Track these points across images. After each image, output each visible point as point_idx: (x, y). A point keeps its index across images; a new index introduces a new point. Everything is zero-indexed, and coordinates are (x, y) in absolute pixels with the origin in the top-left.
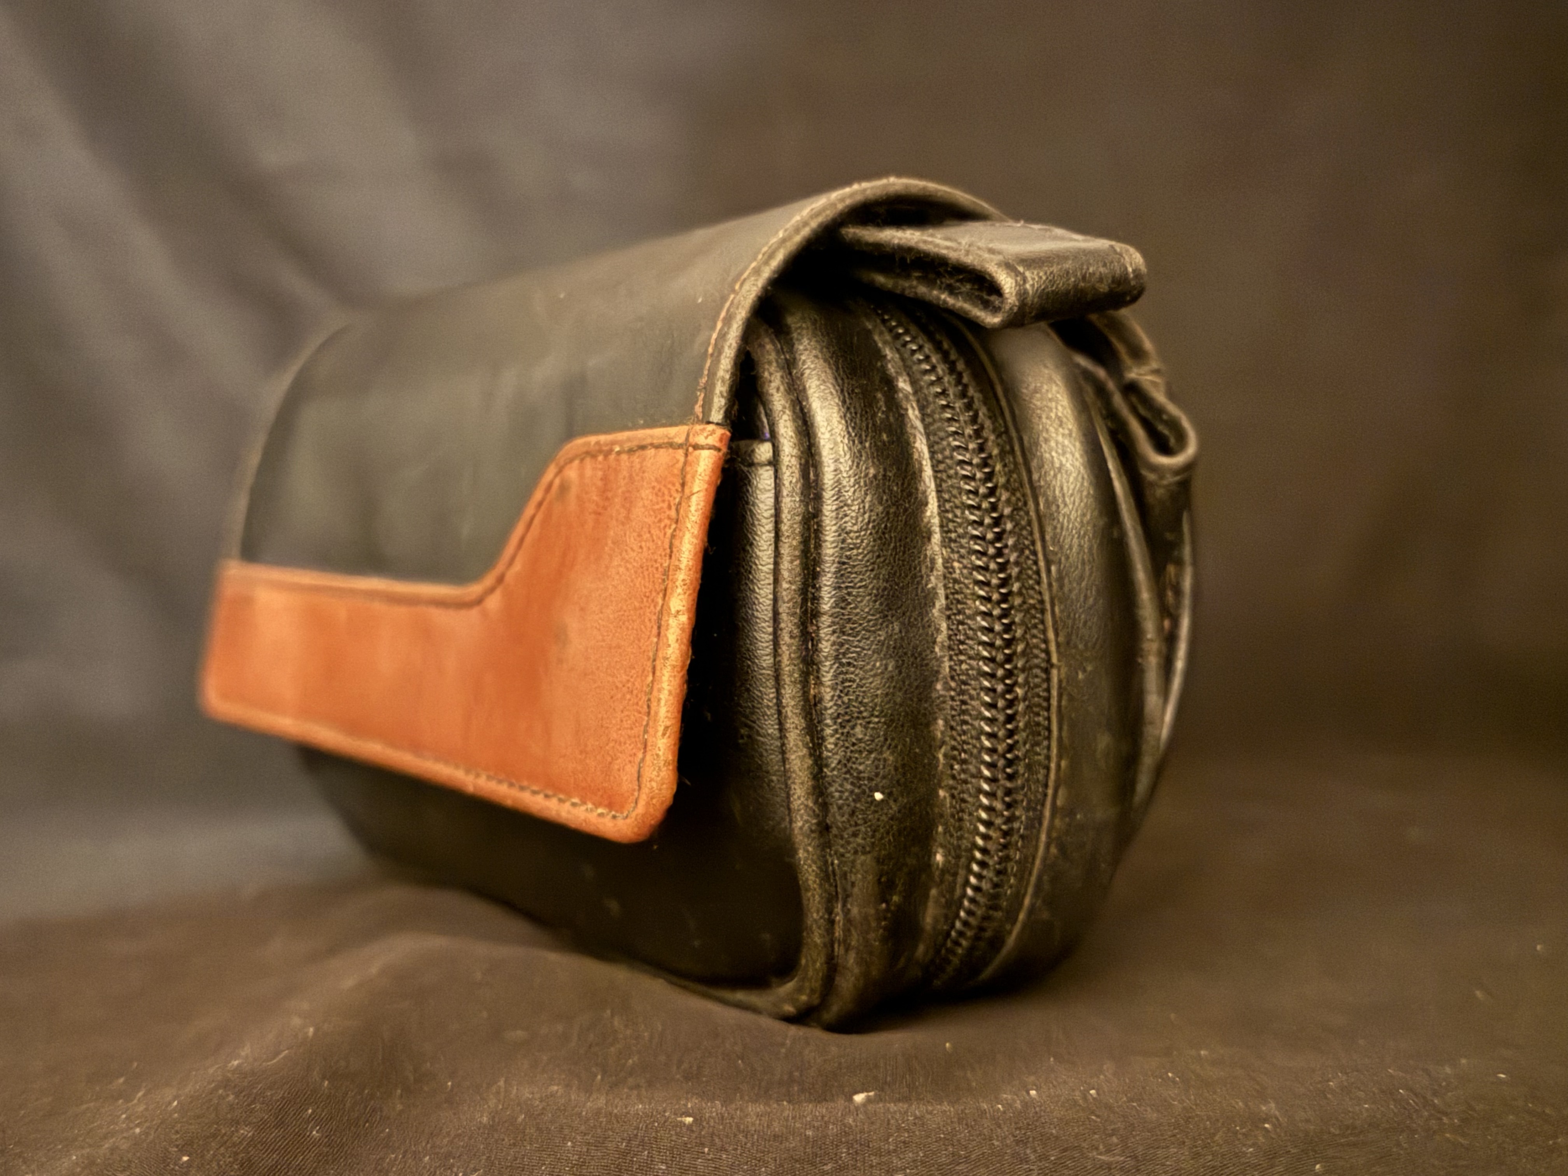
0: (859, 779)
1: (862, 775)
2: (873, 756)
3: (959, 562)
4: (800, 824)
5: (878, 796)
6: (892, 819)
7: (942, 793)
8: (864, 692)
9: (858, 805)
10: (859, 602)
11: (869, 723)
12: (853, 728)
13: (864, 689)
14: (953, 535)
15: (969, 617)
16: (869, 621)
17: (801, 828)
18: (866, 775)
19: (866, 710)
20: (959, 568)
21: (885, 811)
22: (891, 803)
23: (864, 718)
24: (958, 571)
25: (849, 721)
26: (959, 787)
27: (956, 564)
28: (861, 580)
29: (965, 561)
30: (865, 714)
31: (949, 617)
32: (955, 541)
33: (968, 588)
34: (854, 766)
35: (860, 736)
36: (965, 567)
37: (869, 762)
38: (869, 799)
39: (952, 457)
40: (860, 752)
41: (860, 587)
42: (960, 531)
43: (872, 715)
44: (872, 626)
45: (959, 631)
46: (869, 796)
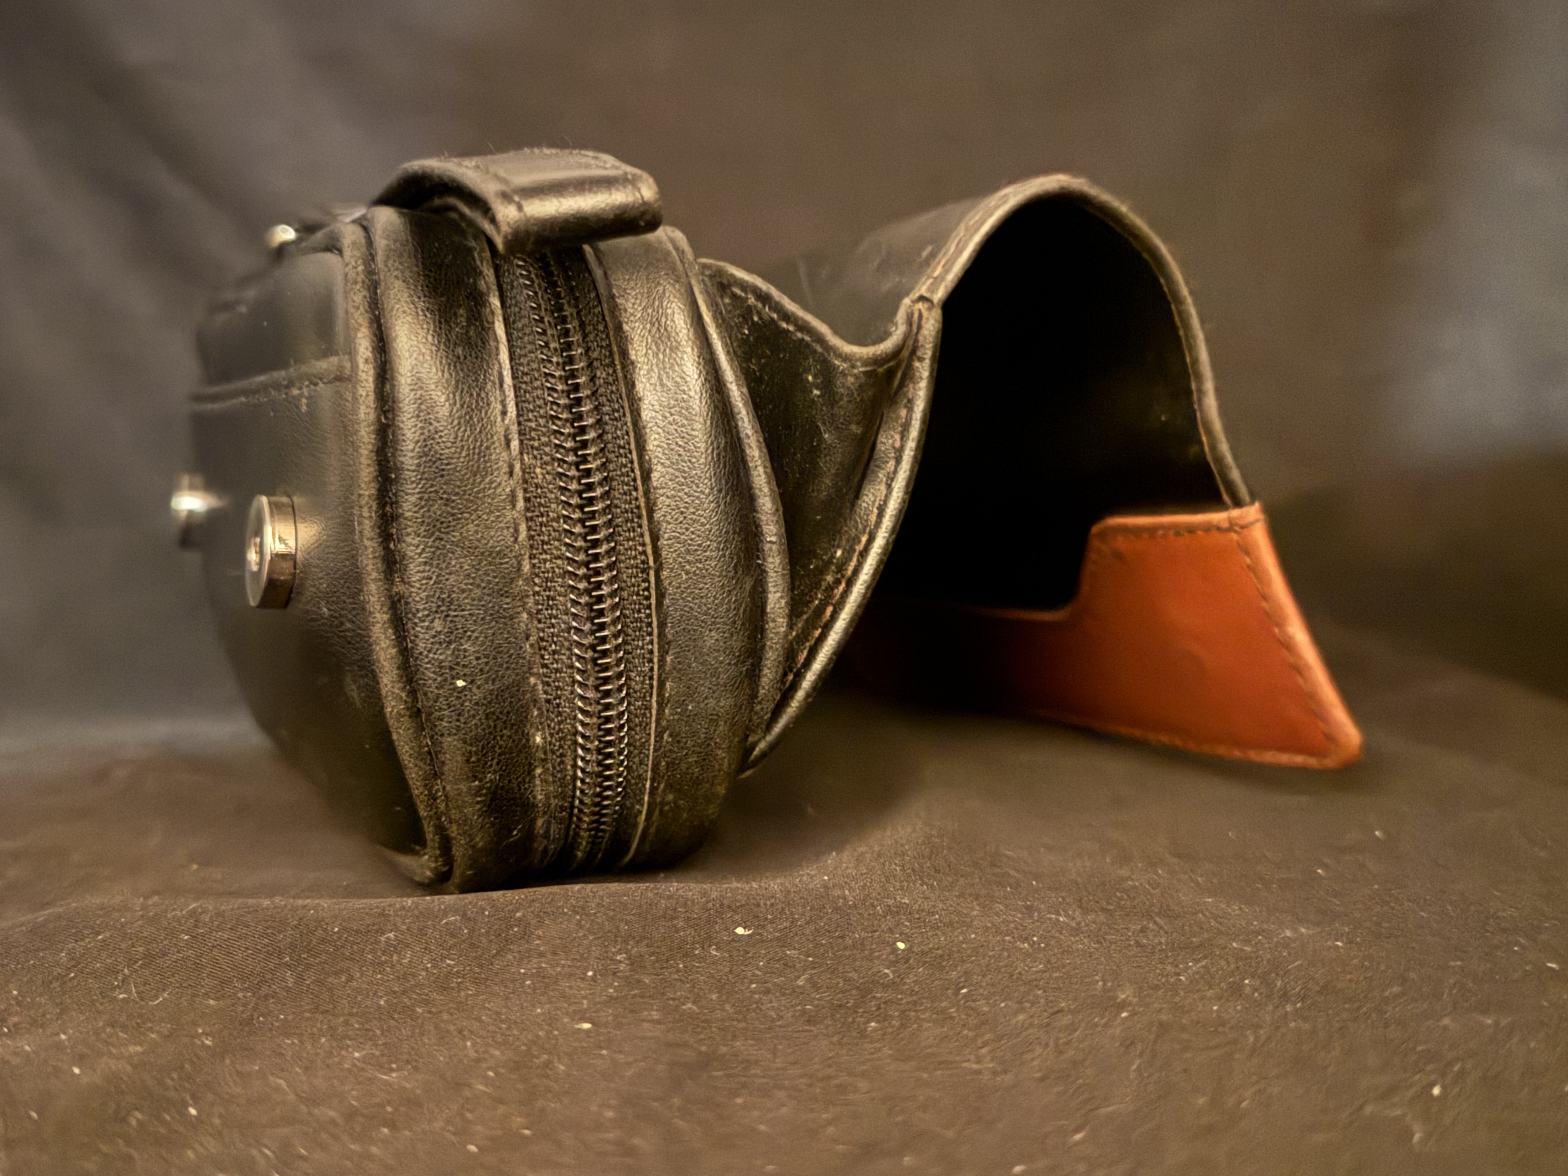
0: (441, 668)
1: (443, 664)
2: (452, 647)
3: (542, 468)
4: (389, 709)
5: (460, 683)
6: (477, 704)
7: (532, 680)
8: (441, 588)
9: (441, 692)
10: (431, 506)
11: (447, 616)
12: (432, 621)
13: (441, 585)
14: (536, 444)
15: (553, 520)
16: (442, 523)
17: (391, 712)
18: (447, 664)
19: (444, 605)
20: (542, 474)
21: (469, 697)
22: (475, 690)
23: (442, 612)
24: (540, 477)
25: (428, 615)
26: (553, 675)
27: (538, 470)
28: (432, 486)
29: (549, 468)
30: (443, 608)
31: (528, 519)
32: (537, 449)
33: (552, 492)
34: (436, 657)
35: (439, 629)
36: (548, 473)
37: (449, 652)
38: (452, 687)
39: (539, 370)
40: (440, 643)
41: (431, 492)
42: (544, 439)
43: (450, 610)
44: (445, 528)
45: (542, 532)
46: (451, 684)
